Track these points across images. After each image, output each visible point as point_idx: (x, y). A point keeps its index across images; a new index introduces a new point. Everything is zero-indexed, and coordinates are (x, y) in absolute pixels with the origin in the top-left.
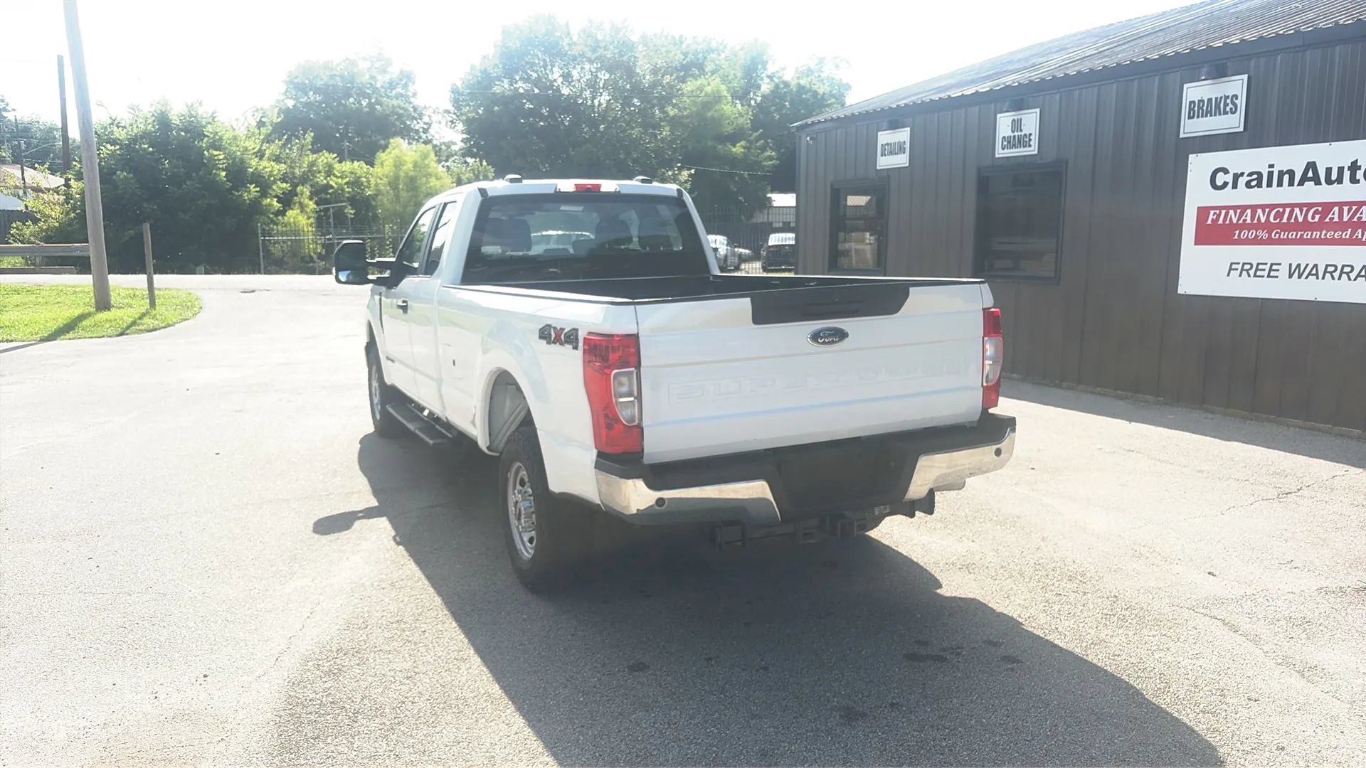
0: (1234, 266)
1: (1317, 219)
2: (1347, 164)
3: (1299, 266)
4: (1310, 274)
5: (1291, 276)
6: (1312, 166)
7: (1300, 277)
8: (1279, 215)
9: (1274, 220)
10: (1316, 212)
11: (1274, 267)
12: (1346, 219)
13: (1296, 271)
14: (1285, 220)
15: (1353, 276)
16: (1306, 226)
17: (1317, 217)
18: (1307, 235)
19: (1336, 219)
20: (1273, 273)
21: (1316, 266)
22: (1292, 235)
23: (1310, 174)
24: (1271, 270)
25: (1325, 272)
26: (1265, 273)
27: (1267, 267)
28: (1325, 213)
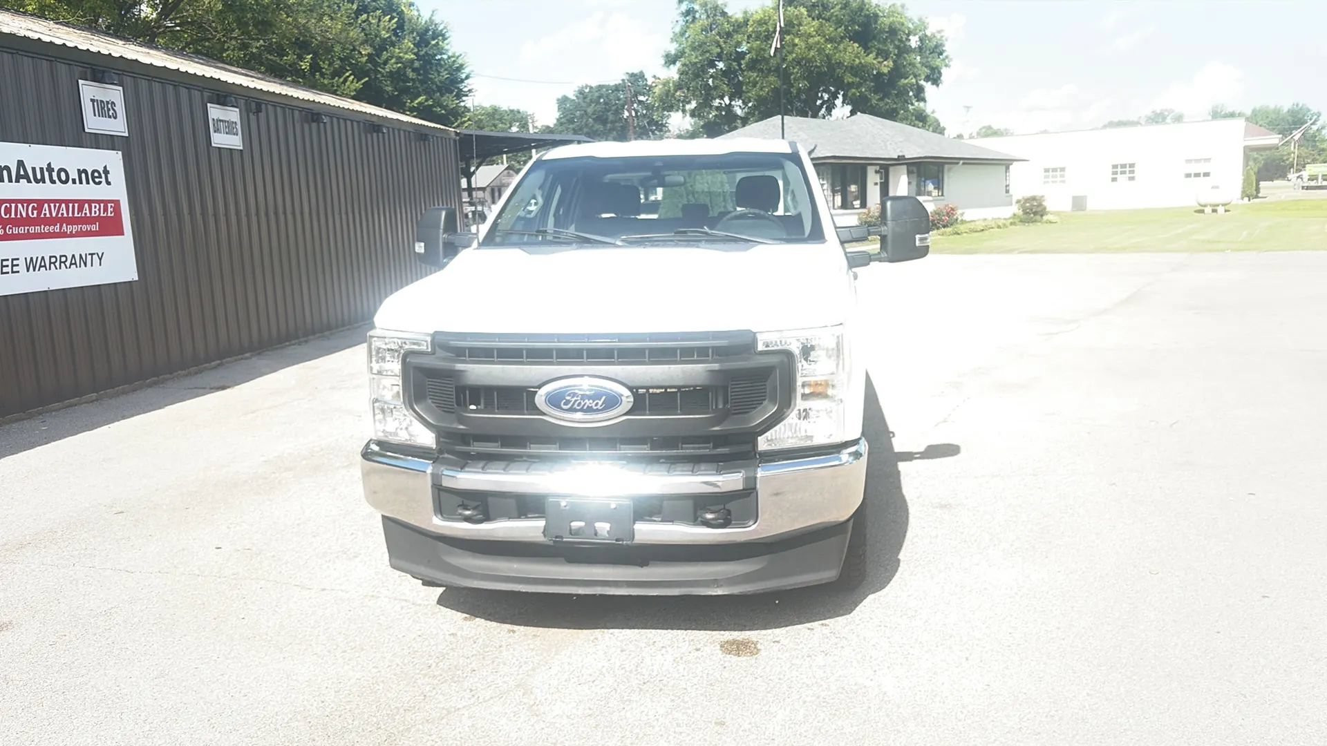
1: (35, 215)
2: (45, 167)
3: (32, 259)
4: (41, 266)
5: (28, 270)
6: (21, 164)
7: (34, 270)
8: (8, 211)
9: (6, 215)
10: (34, 208)
11: (15, 262)
12: (54, 215)
13: (31, 265)
14: (13, 216)
15: (68, 264)
16: (28, 221)
17: (35, 212)
18: (32, 230)
19: (48, 215)
20: (15, 269)
21: (43, 258)
22: (22, 230)
23: (22, 173)
24: (13, 266)
25: (50, 263)
26: (9, 269)
27: (9, 263)
28: (40, 209)
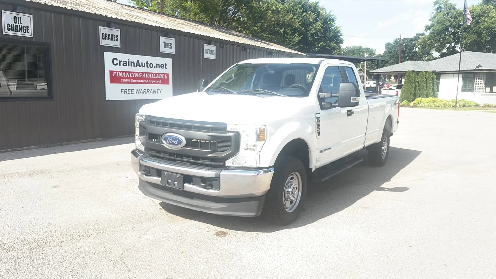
0: (122, 90)
1: (141, 77)
2: (146, 62)
3: (138, 90)
4: (141, 92)
5: (136, 93)
6: (138, 61)
7: (138, 93)
8: (132, 75)
9: (131, 76)
10: (140, 75)
11: (133, 90)
12: (147, 77)
13: (138, 91)
14: (134, 77)
15: (150, 92)
16: (138, 78)
17: (141, 76)
18: (139, 81)
19: (145, 77)
20: (132, 92)
21: (142, 90)
22: (136, 81)
23: (138, 64)
24: (132, 91)
25: (144, 91)
26: (130, 92)
27: (131, 90)
28: (142, 75)
